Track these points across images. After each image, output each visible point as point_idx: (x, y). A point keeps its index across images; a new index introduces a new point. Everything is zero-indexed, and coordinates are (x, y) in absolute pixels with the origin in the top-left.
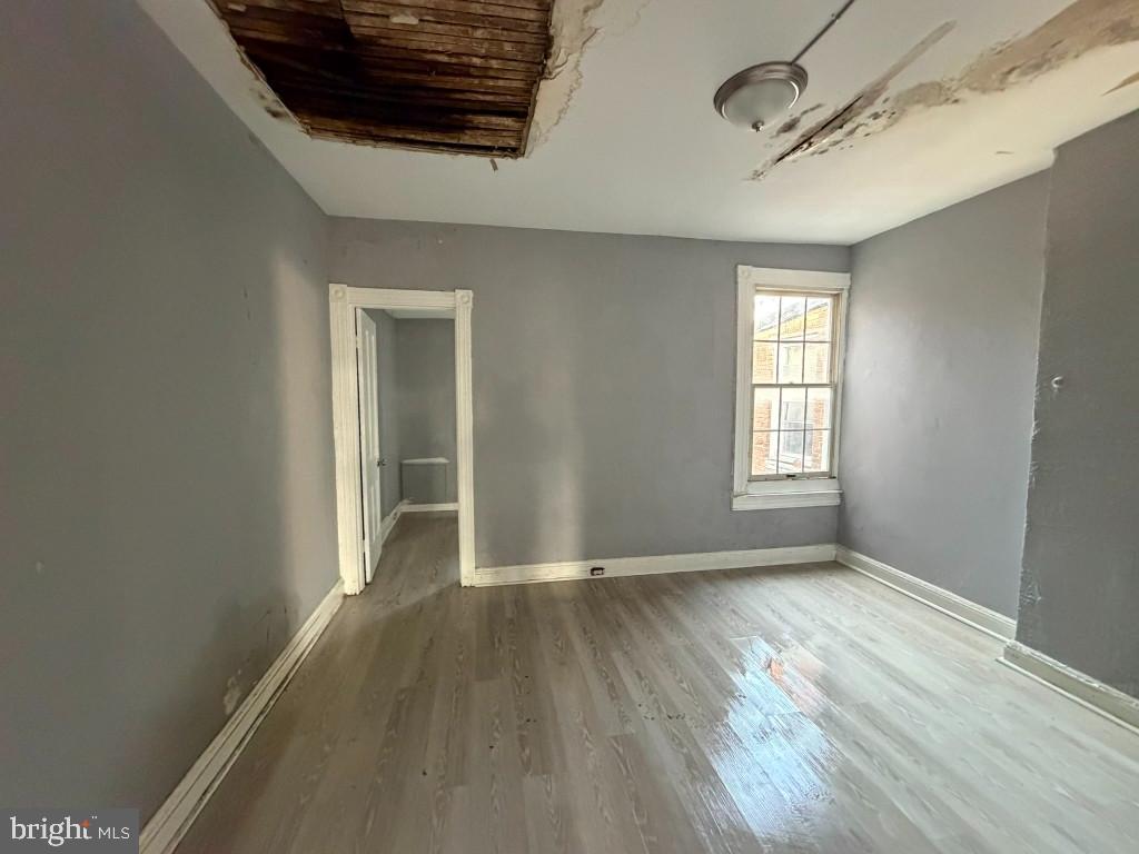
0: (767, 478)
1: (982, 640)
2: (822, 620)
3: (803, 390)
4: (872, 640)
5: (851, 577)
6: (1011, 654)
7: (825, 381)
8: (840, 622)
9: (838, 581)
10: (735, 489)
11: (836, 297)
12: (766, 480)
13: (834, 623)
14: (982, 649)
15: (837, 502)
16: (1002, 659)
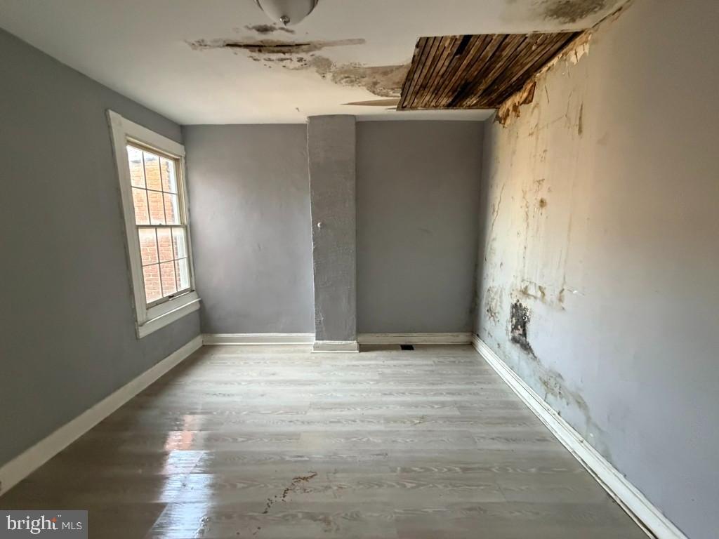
0: (157, 303)
1: (301, 348)
2: (246, 381)
3: (169, 229)
4: (273, 374)
5: (224, 350)
6: (316, 347)
7: (177, 222)
8: (251, 376)
9: (220, 355)
10: (139, 320)
11: (176, 161)
12: (157, 304)
13: (250, 379)
14: (304, 352)
15: (197, 307)
16: (313, 351)
